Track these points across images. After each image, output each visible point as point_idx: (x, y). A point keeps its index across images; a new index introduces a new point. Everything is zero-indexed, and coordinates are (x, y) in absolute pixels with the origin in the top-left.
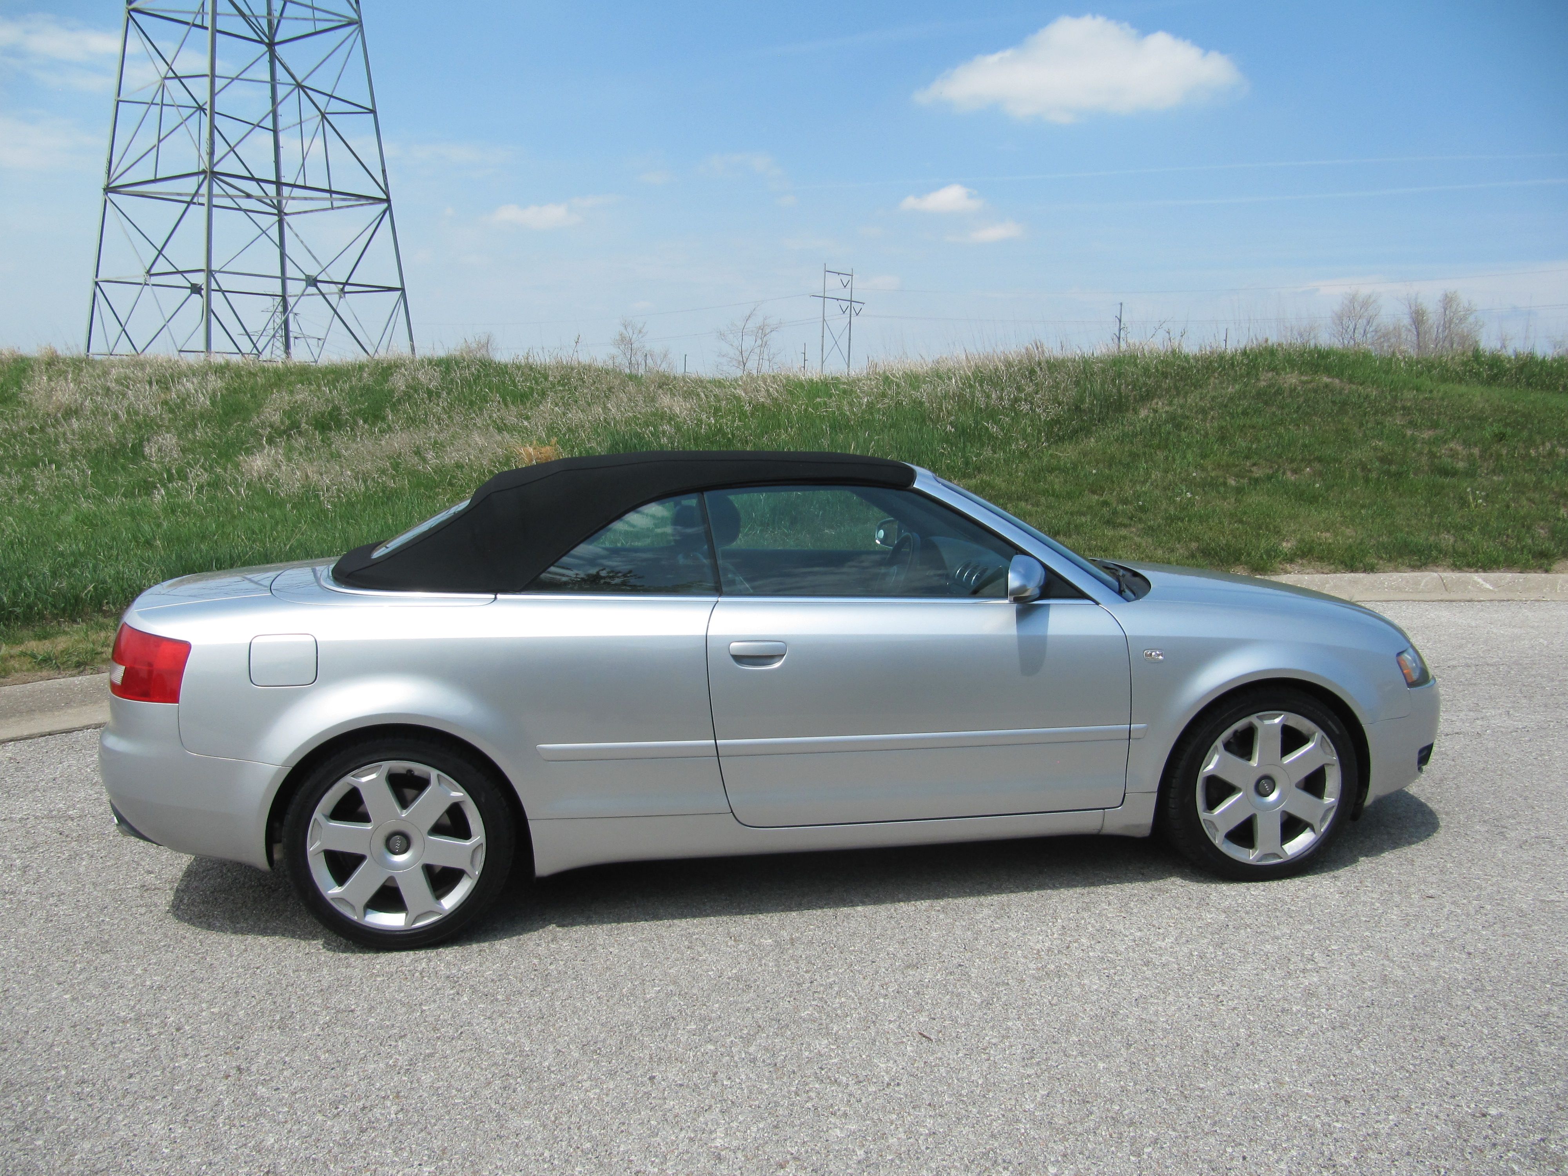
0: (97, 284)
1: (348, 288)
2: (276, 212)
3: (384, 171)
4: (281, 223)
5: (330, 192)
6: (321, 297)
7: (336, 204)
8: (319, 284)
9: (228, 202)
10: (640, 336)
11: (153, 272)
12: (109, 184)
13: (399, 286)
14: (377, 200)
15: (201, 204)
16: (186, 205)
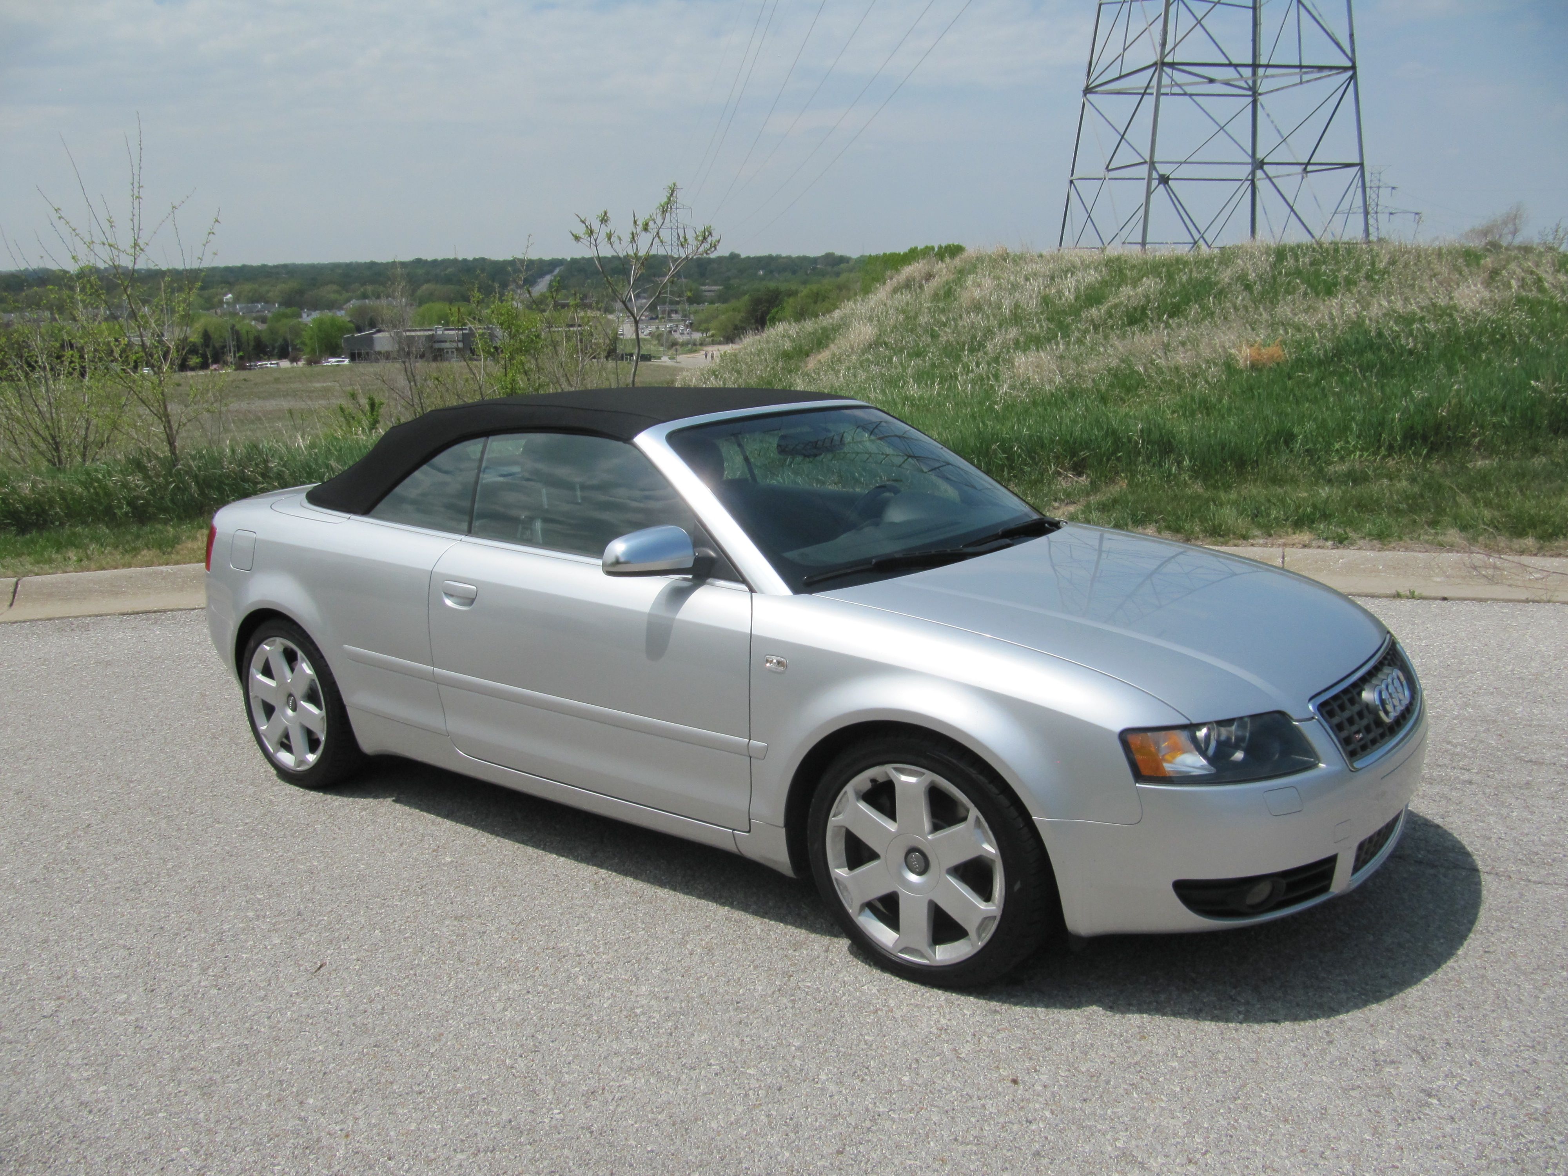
0: (1071, 182)
1: (1309, 168)
2: (1250, 93)
3: (1351, 35)
4: (1254, 103)
5: (1300, 66)
6: (1267, 180)
7: (1306, 78)
8: (1266, 167)
9: (1176, 90)
11: (1110, 167)
12: (1087, 86)
13: (1357, 161)
14: (1345, 69)
15: (1152, 94)
16: (1140, 96)
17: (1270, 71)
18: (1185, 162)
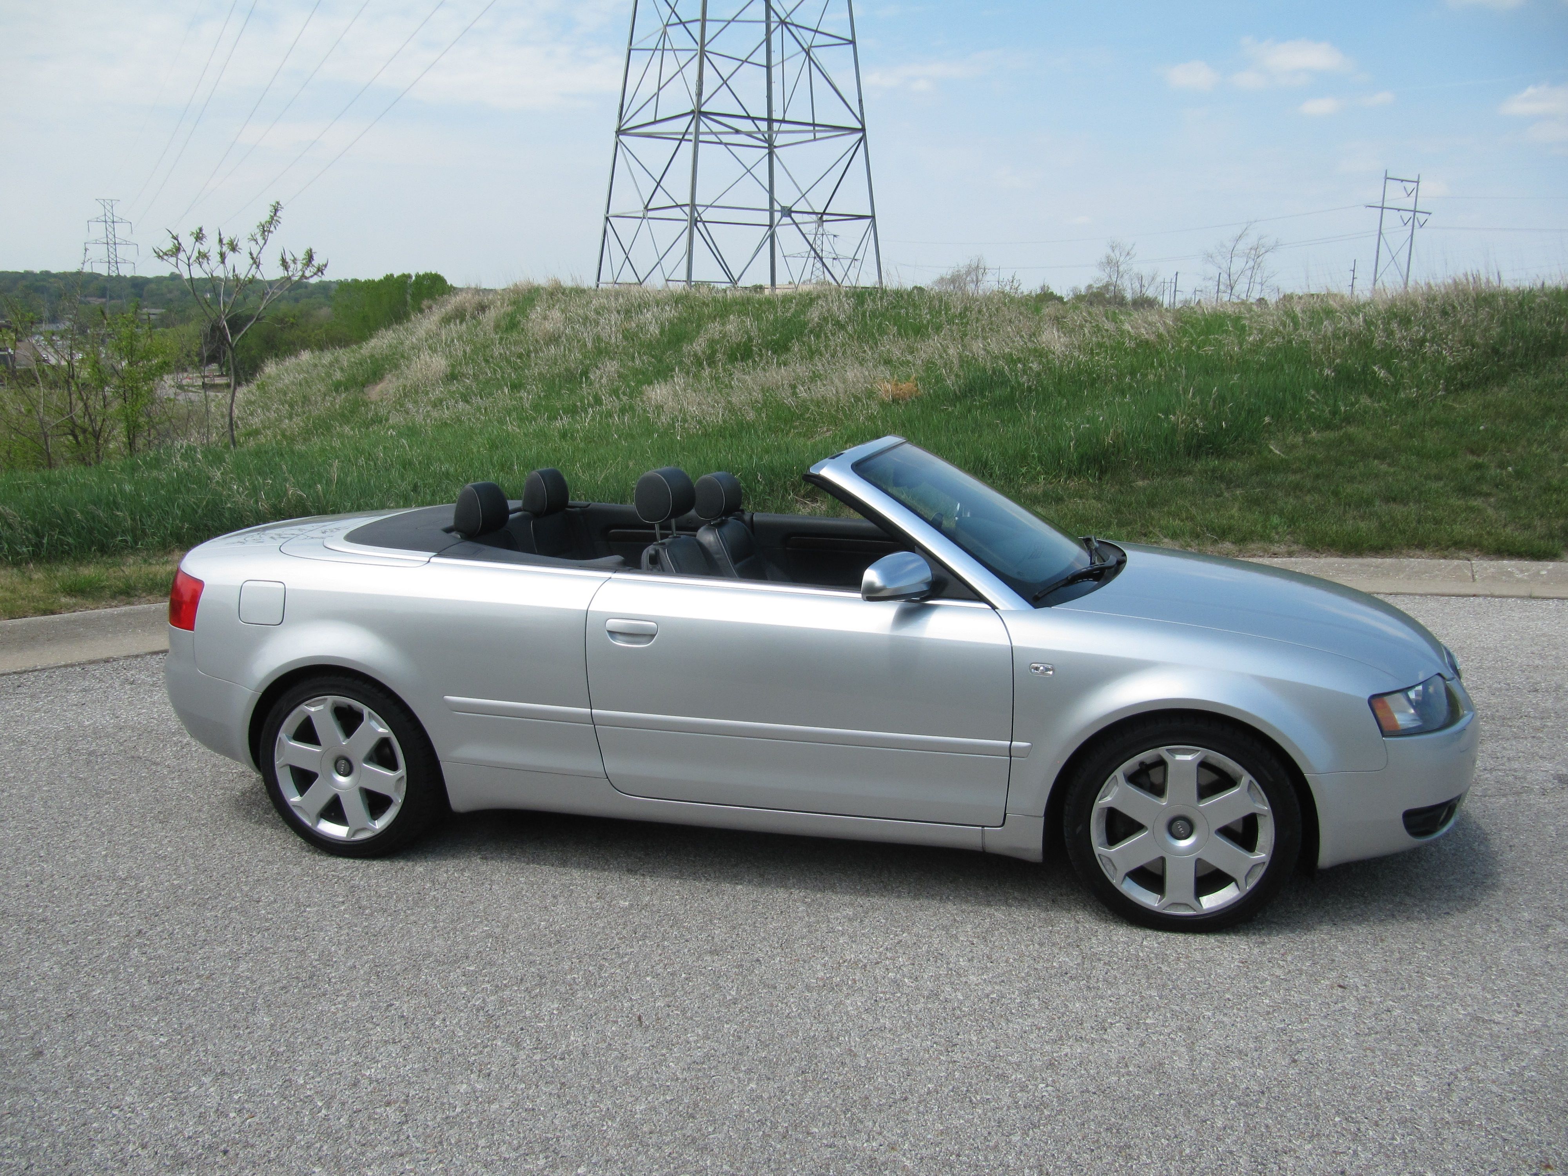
0: (607, 219)
1: (825, 217)
2: (767, 145)
3: (860, 101)
4: (771, 154)
5: (814, 125)
6: (794, 226)
7: (818, 135)
8: (793, 215)
9: (713, 138)
10: (1128, 258)
11: (649, 207)
12: (620, 127)
13: (870, 214)
14: (854, 130)
15: (690, 141)
16: (678, 142)
17: (785, 127)
18: (711, 206)
